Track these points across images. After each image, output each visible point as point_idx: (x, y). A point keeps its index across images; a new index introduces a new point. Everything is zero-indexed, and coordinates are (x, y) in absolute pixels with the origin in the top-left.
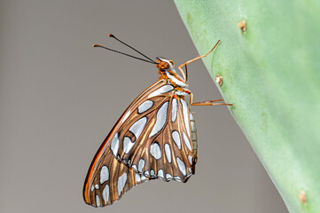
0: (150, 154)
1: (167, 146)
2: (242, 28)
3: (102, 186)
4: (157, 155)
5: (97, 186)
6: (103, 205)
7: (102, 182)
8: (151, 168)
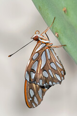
0: (43, 76)
1: (50, 71)
2: (65, 11)
3: (33, 98)
4: (47, 76)
5: (31, 99)
6: (36, 106)
7: (32, 96)
8: (46, 82)
